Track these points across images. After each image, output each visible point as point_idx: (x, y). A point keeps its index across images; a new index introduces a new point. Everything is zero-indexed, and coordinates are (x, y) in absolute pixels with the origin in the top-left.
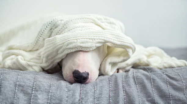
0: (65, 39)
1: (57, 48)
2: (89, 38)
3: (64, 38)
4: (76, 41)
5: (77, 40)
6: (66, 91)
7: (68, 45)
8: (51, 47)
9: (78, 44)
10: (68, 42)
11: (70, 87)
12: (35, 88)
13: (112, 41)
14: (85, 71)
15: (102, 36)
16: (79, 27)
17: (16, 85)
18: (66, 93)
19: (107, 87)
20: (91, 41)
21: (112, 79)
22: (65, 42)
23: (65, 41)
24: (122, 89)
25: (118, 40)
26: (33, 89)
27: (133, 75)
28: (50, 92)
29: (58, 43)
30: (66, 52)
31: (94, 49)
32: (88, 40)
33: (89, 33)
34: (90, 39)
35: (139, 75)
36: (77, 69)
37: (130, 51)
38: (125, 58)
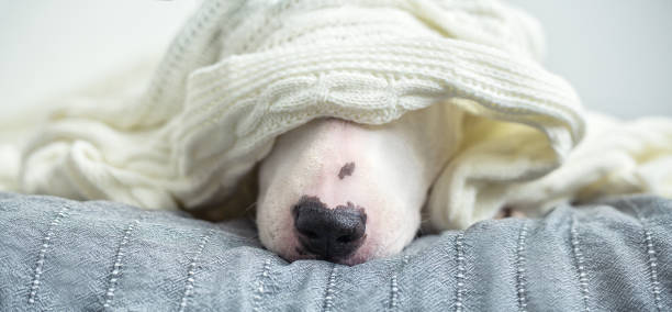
0: (265, 72)
1: (232, 110)
2: (374, 67)
3: (263, 66)
4: (312, 79)
5: (317, 75)
6: (259, 293)
7: (276, 97)
8: (210, 108)
9: (322, 94)
10: (280, 82)
11: (277, 274)
12: (120, 276)
13: (477, 90)
14: (349, 204)
15: (433, 62)
16: (334, 26)
17: (39, 258)
18: (256, 300)
19: (442, 275)
20: (382, 81)
21: (468, 243)
22: (265, 86)
23: (264, 81)
24: (514, 289)
25: (508, 87)
26: (111, 277)
27: (570, 230)
28: (187, 293)
29: (238, 88)
30: (271, 130)
31: (393, 121)
32: (369, 77)
33: (373, 49)
34: (375, 73)
35: (596, 228)
36: (311, 193)
37: (562, 138)
38: (538, 165)
